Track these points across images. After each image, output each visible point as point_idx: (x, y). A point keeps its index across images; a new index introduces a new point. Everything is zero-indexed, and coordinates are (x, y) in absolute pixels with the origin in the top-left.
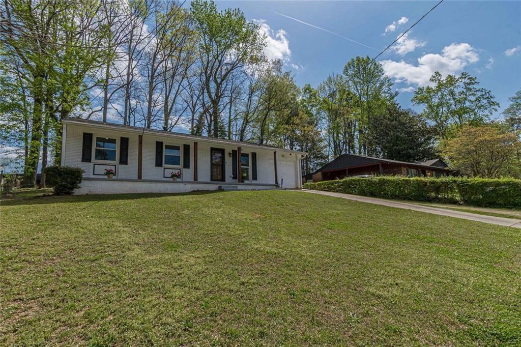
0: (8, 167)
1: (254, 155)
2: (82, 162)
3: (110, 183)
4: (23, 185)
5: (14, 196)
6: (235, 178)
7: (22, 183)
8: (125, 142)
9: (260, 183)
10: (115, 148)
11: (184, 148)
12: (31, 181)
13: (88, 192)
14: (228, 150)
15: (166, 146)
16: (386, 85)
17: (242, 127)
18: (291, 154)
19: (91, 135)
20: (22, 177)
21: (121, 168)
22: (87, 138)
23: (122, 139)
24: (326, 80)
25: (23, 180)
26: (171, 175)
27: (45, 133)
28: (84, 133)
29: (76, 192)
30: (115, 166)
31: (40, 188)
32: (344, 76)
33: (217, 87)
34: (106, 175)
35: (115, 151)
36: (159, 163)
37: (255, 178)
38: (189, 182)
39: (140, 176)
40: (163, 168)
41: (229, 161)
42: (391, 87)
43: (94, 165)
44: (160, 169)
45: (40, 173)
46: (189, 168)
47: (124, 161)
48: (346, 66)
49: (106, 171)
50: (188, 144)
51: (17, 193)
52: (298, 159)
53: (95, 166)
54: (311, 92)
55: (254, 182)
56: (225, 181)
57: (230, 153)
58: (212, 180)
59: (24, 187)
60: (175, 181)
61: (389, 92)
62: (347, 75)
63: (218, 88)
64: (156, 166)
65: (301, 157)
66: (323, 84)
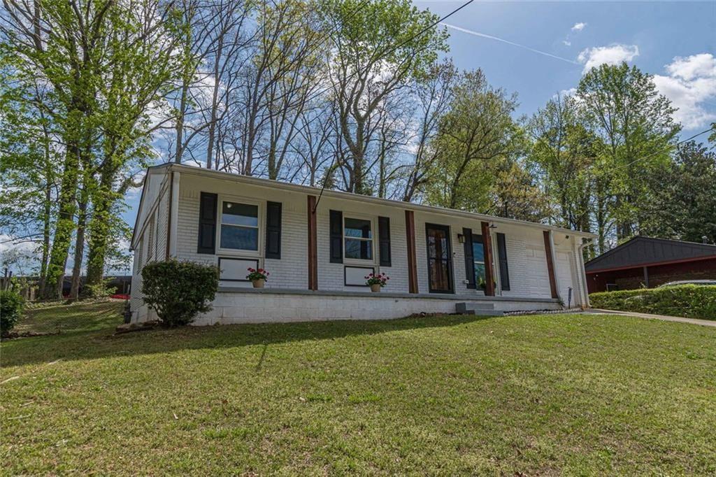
0: (14, 264)
1: (501, 238)
2: (198, 252)
3: (260, 299)
4: (40, 297)
5: (31, 318)
6: (472, 285)
7: (37, 293)
8: (275, 210)
9: (516, 296)
10: (257, 225)
11: (380, 222)
12: (54, 289)
13: (219, 320)
14: (456, 230)
15: (345, 218)
16: (662, 112)
17: (406, 192)
18: (567, 237)
19: (215, 196)
20: (35, 282)
21: (269, 265)
22: (208, 203)
23: (270, 204)
24: (544, 107)
25: (38, 288)
26: (367, 281)
27: (83, 206)
28: (203, 194)
29: (201, 319)
30: (258, 261)
31: (69, 302)
32: (578, 99)
33: (359, 125)
34: (250, 281)
35: (258, 229)
36: (336, 257)
37: (506, 286)
38: (403, 297)
39: (313, 284)
40: (343, 265)
41: (458, 249)
42: (671, 115)
43: (220, 258)
44: (338, 268)
45: (71, 274)
46: (390, 266)
47: (273, 251)
48: (582, 83)
49: (249, 273)
50: (387, 216)
51: (36, 312)
52: (577, 247)
53: (222, 260)
54: (515, 130)
55: (505, 294)
56: (453, 292)
57: (459, 236)
58: (431, 291)
59: (42, 300)
60: (375, 293)
61: (669, 123)
62: (582, 97)
63: (361, 126)
64: (331, 262)
65: (581, 243)
66: (537, 116)
